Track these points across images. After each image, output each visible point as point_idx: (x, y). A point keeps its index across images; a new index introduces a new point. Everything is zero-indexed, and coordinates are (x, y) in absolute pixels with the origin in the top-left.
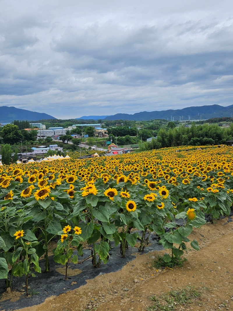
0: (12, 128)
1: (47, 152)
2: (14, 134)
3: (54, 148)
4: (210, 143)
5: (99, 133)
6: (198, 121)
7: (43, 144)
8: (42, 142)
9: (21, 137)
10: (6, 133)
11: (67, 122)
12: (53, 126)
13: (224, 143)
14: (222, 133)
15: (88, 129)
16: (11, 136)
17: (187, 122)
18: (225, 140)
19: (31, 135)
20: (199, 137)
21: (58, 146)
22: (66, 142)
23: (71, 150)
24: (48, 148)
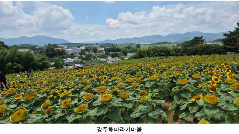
0: (51, 48)
1: (72, 62)
2: (53, 52)
3: (76, 59)
4: (164, 55)
5: (100, 51)
6: (151, 43)
7: (69, 57)
8: (69, 56)
9: (57, 53)
10: (48, 51)
11: (78, 45)
12: (70, 47)
13: (171, 55)
14: (169, 50)
15: (94, 49)
16: (51, 53)
17: (145, 44)
18: (171, 54)
19: (62, 52)
20: (159, 52)
21: (79, 58)
22: (82, 56)
23: (86, 60)
24: (73, 60)
